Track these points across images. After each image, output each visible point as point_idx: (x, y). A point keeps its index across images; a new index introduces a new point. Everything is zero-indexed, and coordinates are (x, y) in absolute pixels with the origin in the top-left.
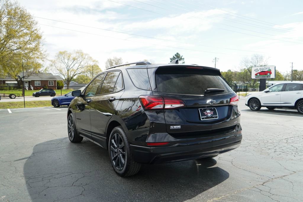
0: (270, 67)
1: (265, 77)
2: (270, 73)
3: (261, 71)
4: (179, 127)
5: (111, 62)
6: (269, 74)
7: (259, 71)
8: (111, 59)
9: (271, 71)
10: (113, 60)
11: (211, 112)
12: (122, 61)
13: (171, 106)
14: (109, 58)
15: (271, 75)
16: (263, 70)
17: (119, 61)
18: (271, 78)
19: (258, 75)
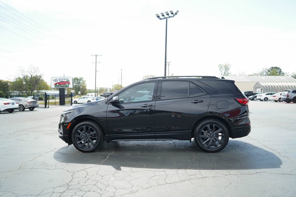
0: (68, 78)
1: (64, 87)
2: (69, 83)
3: (60, 81)
6: (67, 84)
7: (59, 81)
9: (69, 81)
15: (70, 85)
16: (62, 81)
18: (69, 87)
19: (58, 84)
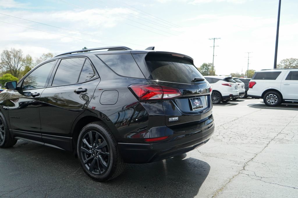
4: (176, 119)
5: (8, 55)
8: (8, 51)
10: (10, 52)
11: (198, 102)
12: (22, 53)
13: (168, 95)
14: (5, 50)
17: (19, 53)
